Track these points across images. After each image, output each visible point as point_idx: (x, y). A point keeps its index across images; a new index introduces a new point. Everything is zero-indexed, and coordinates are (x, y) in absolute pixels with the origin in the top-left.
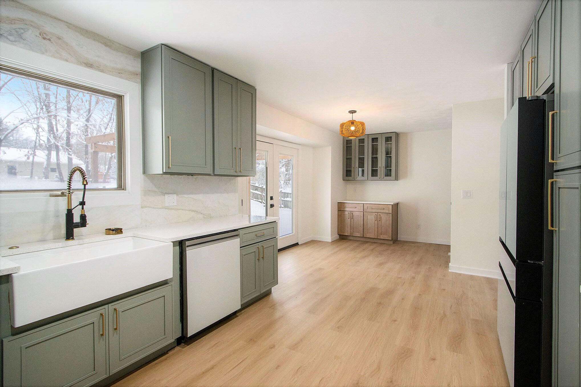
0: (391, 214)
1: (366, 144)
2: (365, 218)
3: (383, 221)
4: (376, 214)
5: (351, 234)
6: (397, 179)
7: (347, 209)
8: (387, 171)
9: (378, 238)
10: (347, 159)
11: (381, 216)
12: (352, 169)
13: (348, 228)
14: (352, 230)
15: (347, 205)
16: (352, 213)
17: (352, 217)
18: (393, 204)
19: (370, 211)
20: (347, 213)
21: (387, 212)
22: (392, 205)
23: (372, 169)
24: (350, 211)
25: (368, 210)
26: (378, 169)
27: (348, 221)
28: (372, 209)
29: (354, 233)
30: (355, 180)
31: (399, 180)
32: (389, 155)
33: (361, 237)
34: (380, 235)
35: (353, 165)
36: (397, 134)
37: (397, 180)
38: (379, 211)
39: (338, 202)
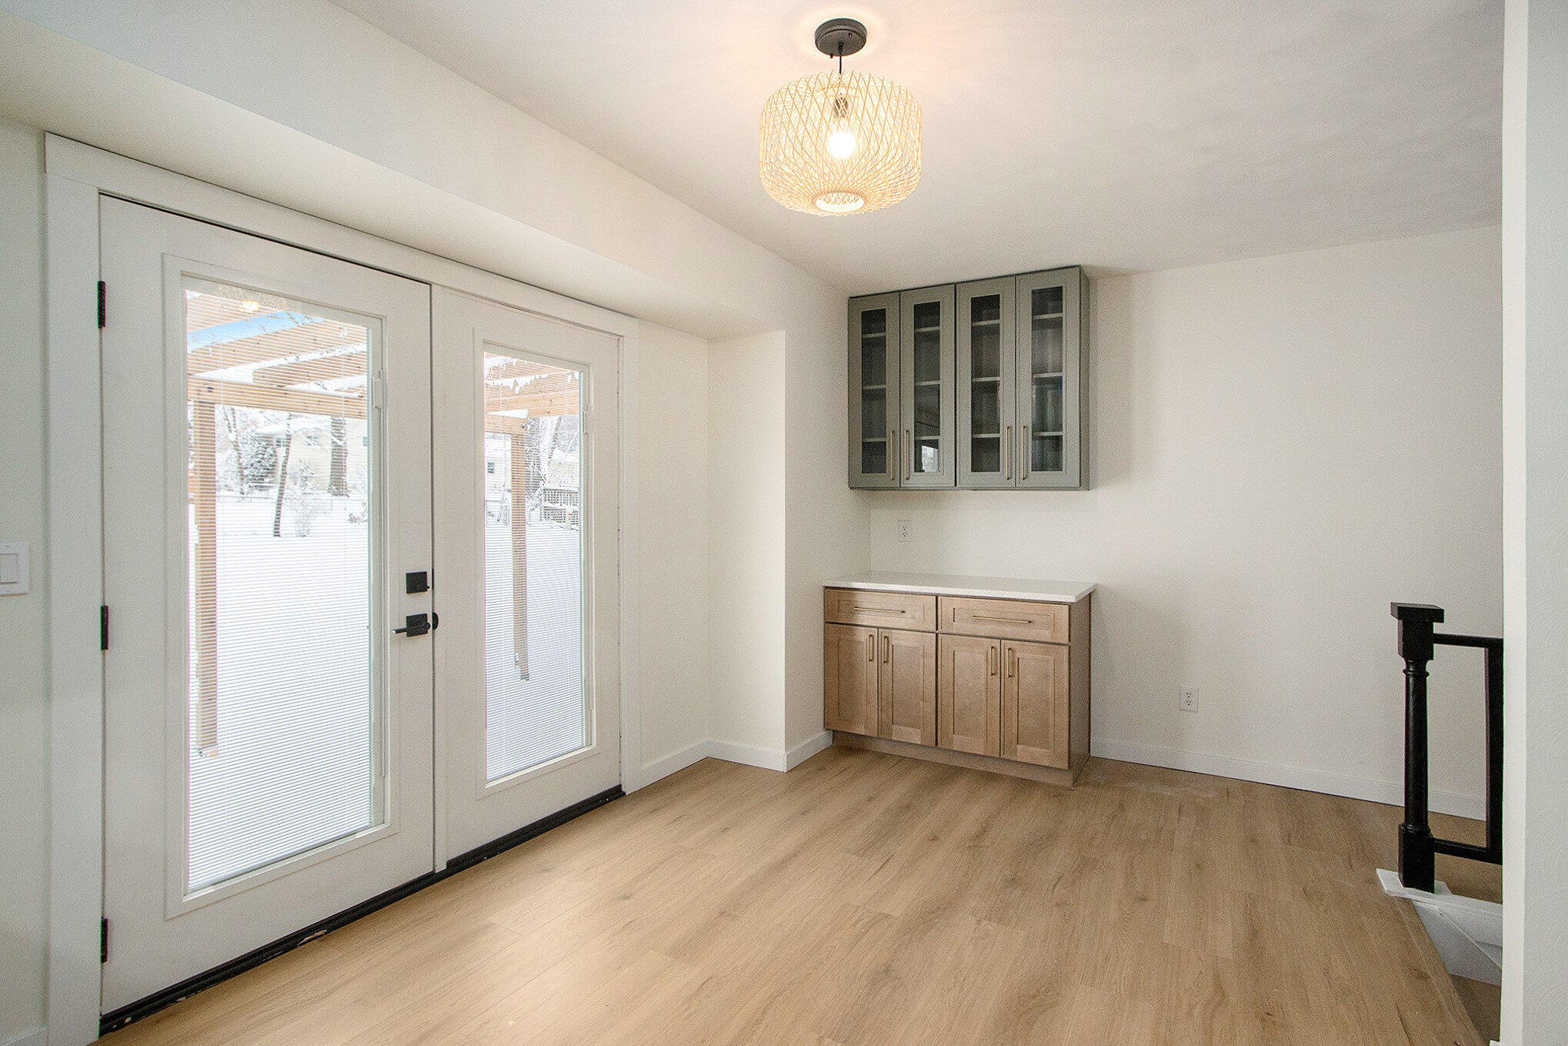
0: (1065, 650)
1: (945, 327)
2: (946, 662)
3: (1028, 679)
4: (996, 643)
5: (880, 730)
6: (1085, 482)
7: (864, 618)
8: (1042, 447)
9: (1007, 756)
10: (866, 395)
11: (1018, 655)
12: (889, 439)
13: (868, 703)
14: (884, 716)
15: (862, 600)
16: (883, 636)
17: (885, 653)
18: (1072, 599)
19: (968, 628)
20: (862, 635)
21: (1046, 635)
22: (1070, 606)
23: (973, 440)
24: (878, 628)
25: (959, 626)
26: (1003, 436)
27: (868, 672)
28: (977, 619)
29: (894, 727)
30: (899, 489)
31: (1095, 487)
32: (1048, 372)
33: (925, 746)
34: (1015, 742)
35: (891, 423)
36: (1085, 278)
37: (1085, 489)
38: (1008, 631)
39: (826, 587)
